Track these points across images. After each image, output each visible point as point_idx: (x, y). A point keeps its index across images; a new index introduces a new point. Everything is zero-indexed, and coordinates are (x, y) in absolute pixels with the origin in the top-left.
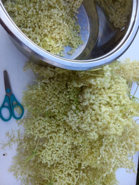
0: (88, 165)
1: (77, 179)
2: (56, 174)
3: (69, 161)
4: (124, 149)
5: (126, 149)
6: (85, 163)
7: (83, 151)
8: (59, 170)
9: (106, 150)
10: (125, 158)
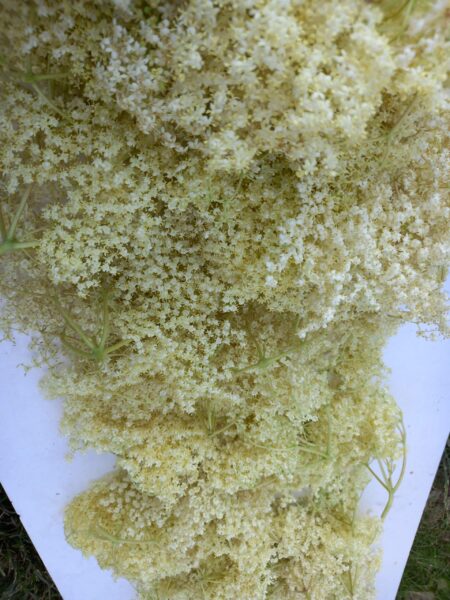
0: (248, 298)
1: (214, 346)
2: (133, 327)
3: (179, 285)
4: (406, 239)
5: (415, 236)
6: (234, 291)
7: (225, 245)
8: (145, 315)
9: (316, 237)
10: (407, 276)
